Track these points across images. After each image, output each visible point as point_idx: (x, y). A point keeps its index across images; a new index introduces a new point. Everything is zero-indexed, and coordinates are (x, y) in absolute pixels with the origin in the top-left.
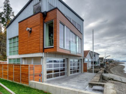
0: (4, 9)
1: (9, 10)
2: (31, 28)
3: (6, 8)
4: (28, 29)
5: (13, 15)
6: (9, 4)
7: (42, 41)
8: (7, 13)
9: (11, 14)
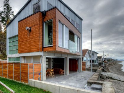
1: (9, 9)
2: (30, 28)
4: (28, 28)
5: (13, 14)
6: (9, 3)
7: (42, 41)
8: (7, 12)
9: (11, 14)
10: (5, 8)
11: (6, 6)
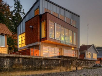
0: (15, 7)
1: (19, 7)
3: (16, 5)
4: (31, 26)
5: (23, 13)
6: (19, 1)
7: (39, 35)
8: (17, 11)
9: (21, 12)
10: (16, 6)
11: (17, 5)
